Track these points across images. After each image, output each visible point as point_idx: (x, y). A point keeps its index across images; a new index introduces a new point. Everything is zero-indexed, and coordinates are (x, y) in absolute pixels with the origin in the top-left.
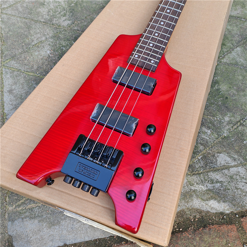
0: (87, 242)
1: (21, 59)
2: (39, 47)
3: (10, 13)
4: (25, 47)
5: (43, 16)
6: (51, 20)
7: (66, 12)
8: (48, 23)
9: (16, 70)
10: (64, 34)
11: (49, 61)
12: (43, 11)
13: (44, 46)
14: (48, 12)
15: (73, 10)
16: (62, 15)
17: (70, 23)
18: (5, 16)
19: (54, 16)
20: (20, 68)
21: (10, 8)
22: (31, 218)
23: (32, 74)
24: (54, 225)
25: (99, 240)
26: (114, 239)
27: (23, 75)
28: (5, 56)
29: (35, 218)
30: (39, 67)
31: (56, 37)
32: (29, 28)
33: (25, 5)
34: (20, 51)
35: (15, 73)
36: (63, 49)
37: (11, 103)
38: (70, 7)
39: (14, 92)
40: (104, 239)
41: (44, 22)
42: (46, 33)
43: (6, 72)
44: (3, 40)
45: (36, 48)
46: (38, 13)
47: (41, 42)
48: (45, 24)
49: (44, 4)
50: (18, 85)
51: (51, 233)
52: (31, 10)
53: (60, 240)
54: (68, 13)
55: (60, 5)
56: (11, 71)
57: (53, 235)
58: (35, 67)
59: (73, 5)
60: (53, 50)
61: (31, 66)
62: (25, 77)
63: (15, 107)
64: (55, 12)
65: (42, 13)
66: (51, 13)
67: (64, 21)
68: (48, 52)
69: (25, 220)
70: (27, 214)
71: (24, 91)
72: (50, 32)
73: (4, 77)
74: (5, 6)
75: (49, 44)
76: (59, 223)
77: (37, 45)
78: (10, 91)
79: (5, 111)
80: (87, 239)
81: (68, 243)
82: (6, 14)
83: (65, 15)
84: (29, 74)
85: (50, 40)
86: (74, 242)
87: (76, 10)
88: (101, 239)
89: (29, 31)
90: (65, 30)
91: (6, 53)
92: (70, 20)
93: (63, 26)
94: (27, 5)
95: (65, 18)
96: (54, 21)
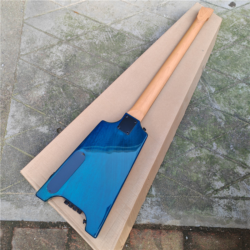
0: (36, 222)
1: (24, 94)
2: (38, 88)
3: (25, 59)
4: (29, 87)
5: (46, 65)
6: (51, 70)
7: (63, 65)
8: (48, 71)
9: (20, 102)
10: (57, 81)
11: (42, 99)
12: (47, 61)
13: (41, 88)
14: (50, 63)
15: (68, 64)
16: (59, 67)
17: (63, 74)
18: (21, 61)
19: (53, 67)
20: (22, 101)
21: (26, 56)
22: (7, 200)
23: (29, 106)
24: (19, 208)
25: (43, 222)
26: (52, 224)
27: (23, 106)
28: (15, 90)
29: (9, 201)
30: (35, 103)
31: (51, 83)
32: (35, 73)
33: (36, 55)
34: (25, 89)
35: (19, 104)
36: (53, 92)
37: (11, 124)
38: (66, 61)
39: (15, 117)
40: (46, 222)
41: (46, 70)
42: (45, 79)
43: (13, 102)
44: (16, 79)
45: (36, 88)
46: (43, 63)
47: (40, 84)
48: (46, 72)
49: (49, 57)
50: (18, 113)
51: (16, 212)
52: (40, 59)
53: (20, 217)
54: (63, 66)
55: (59, 59)
56: (16, 102)
57: (17, 213)
58: (32, 102)
59: (68, 60)
60: (47, 92)
61: (30, 101)
62: (24, 108)
63: (13, 128)
64: (55, 64)
65: (46, 63)
66: (52, 64)
67: (59, 72)
68: (43, 93)
69: (3, 201)
70: (5, 197)
71: (21, 118)
72: (48, 78)
73: (11, 105)
74: (23, 54)
75: (45, 87)
76: (22, 207)
77: (38, 86)
78: (13, 116)
79: (7, 129)
80: (36, 220)
81: (24, 220)
82: (22, 60)
83: (60, 67)
84: (27, 106)
85: (46, 84)
86: (28, 220)
87: (69, 65)
88: (44, 222)
89: (34, 75)
90: (58, 78)
91: (16, 88)
92: (63, 72)
93: (58, 75)
94: (37, 55)
95: (60, 69)
96: (53, 71)
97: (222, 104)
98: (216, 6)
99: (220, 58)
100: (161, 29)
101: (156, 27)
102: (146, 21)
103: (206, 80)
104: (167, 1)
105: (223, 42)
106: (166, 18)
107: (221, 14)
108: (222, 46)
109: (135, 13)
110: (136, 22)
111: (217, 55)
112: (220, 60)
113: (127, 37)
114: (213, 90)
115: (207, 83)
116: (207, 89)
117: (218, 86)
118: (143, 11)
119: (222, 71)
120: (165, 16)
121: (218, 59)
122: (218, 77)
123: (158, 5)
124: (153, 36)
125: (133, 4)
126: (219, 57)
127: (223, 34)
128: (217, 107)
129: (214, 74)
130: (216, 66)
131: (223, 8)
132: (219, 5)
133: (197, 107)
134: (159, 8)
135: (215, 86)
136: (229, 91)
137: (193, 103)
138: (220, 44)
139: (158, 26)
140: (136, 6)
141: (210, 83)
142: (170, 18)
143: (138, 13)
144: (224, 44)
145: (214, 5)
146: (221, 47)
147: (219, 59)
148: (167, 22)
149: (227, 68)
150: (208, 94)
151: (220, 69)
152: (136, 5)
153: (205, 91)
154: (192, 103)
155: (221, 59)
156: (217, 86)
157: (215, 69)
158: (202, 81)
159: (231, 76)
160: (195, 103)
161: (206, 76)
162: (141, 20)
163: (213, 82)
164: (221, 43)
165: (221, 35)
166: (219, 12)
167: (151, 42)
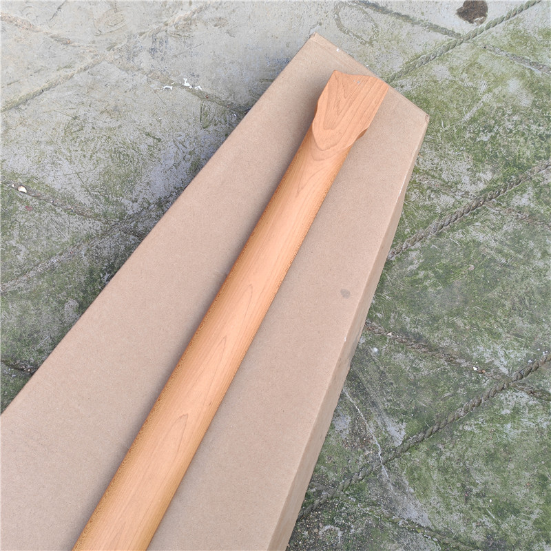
97: (434, 498)
98: (407, 18)
99: (426, 277)
100: (173, 150)
101: (150, 141)
102: (105, 115)
103: (369, 388)
104: (194, 7)
105: (435, 201)
106: (192, 91)
107: (428, 60)
108: (432, 218)
109: (53, 76)
110: (59, 124)
111: (411, 263)
112: (425, 288)
113: (21, 200)
114: (398, 432)
115: (374, 404)
116: (371, 430)
117: (417, 412)
118: (89, 60)
119: (434, 338)
120: (186, 84)
121: (415, 281)
122: (417, 370)
123: (155, 27)
124: (138, 188)
125: (45, 29)
126: (422, 274)
127: (436, 161)
128: (413, 514)
129: (400, 357)
130: (408, 320)
131: (435, 28)
132: (418, 17)
133: (332, 521)
134: (161, 43)
135: (405, 413)
136: (464, 433)
137: (317, 502)
138: (425, 208)
139: (159, 135)
140: (58, 39)
141: (383, 403)
142: (208, 91)
143: (69, 72)
144: (438, 210)
145: (398, 15)
146: (428, 222)
147: (421, 281)
148: (198, 113)
149: (453, 325)
150: (376, 453)
151: (425, 332)
152: (55, 33)
153: (365, 442)
154: (313, 503)
155: (427, 283)
156: (415, 412)
157: (403, 331)
158: (353, 396)
159: (469, 359)
160: (325, 503)
161: (371, 367)
162: (82, 112)
163: (398, 393)
164: (427, 203)
165: (428, 165)
166: (419, 50)
167: (130, 217)
